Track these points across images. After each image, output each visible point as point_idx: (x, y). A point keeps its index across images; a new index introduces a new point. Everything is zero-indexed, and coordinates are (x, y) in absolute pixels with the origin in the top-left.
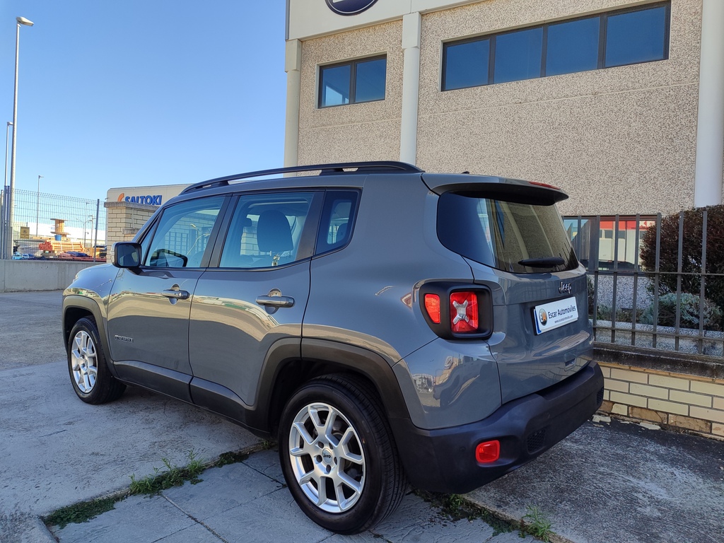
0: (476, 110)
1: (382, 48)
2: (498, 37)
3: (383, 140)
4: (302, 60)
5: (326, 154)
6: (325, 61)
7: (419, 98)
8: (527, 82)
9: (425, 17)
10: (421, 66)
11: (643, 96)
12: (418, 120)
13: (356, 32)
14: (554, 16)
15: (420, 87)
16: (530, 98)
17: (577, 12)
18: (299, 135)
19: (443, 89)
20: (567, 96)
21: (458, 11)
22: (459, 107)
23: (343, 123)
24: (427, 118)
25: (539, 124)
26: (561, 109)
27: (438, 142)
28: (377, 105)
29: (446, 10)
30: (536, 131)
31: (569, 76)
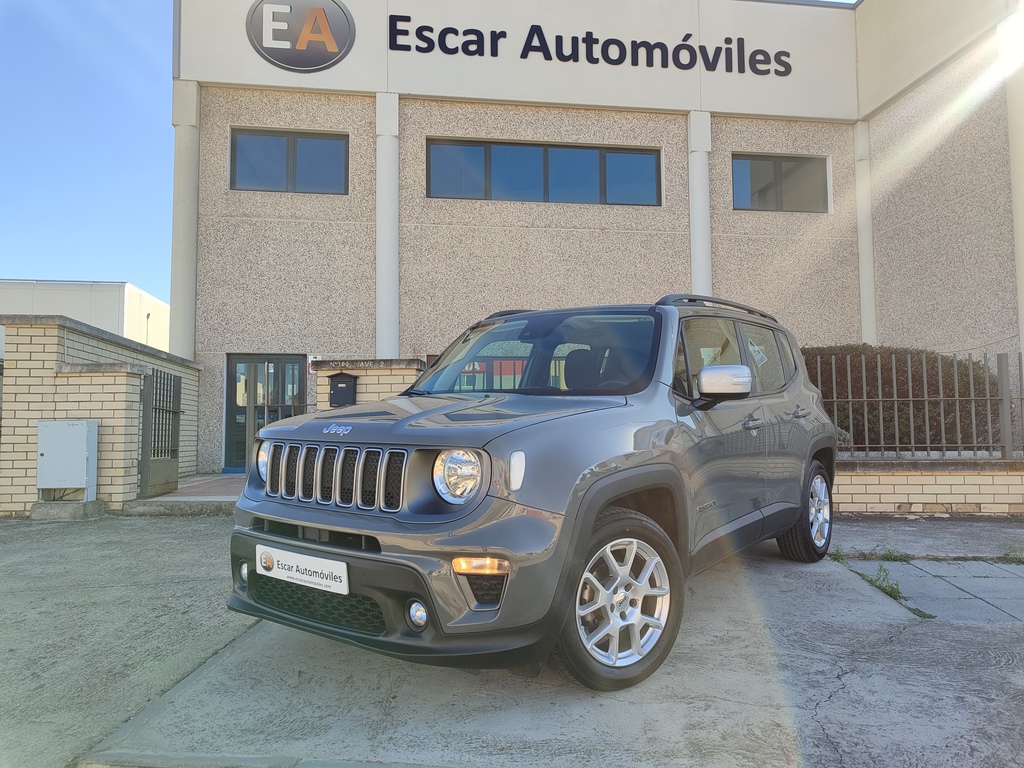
0: (476, 228)
1: (341, 126)
2: (493, 146)
3: (347, 248)
4: (203, 114)
5: (251, 258)
6: (244, 122)
7: (400, 202)
8: (533, 205)
9: (403, 102)
10: (402, 162)
11: (645, 238)
12: (400, 229)
13: (299, 95)
14: (558, 139)
15: (401, 187)
16: (537, 222)
17: (580, 141)
18: (198, 224)
19: (428, 195)
20: (575, 227)
21: (447, 106)
22: (455, 220)
23: (280, 217)
24: (413, 227)
25: (549, 254)
26: (571, 241)
27: (428, 260)
28: (338, 201)
29: (432, 101)
30: (545, 261)
31: (576, 206)
